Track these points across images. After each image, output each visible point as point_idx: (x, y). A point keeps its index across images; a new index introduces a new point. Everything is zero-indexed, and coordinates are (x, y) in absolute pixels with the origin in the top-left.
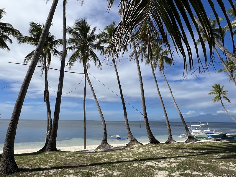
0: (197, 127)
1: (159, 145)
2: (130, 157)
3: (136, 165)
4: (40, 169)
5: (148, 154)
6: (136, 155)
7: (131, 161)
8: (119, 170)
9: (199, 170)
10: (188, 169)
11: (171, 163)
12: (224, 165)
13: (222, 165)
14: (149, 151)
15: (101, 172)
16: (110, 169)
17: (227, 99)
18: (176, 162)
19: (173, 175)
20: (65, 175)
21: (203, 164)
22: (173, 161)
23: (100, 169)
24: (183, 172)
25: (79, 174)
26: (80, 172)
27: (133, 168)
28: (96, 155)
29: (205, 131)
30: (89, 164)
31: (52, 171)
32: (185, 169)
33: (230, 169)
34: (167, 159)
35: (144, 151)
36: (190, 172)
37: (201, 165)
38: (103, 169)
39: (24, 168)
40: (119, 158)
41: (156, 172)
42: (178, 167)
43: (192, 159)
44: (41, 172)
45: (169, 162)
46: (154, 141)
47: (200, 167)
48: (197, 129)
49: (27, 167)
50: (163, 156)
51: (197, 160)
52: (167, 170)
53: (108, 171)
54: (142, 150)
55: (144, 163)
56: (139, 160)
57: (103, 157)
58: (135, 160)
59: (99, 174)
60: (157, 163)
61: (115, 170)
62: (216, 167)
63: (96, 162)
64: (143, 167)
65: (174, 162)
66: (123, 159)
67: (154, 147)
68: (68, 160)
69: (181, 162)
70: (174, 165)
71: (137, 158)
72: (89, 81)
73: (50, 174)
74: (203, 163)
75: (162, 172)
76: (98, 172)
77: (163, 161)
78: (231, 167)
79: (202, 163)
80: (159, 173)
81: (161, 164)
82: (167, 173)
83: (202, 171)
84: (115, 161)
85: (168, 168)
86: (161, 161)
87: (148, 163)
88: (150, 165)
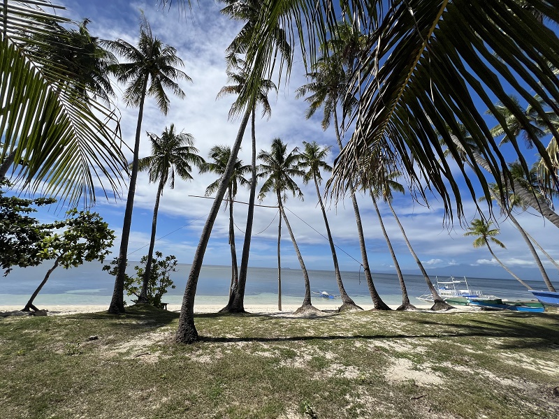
0: (448, 285)
1: (390, 313)
2: (348, 331)
3: (358, 344)
4: (224, 340)
5: (375, 327)
6: (356, 327)
7: (350, 338)
8: (334, 350)
9: (466, 364)
10: (446, 359)
11: (415, 346)
12: (512, 358)
13: (508, 358)
14: (375, 322)
15: (307, 352)
16: (320, 349)
17: (498, 242)
18: (423, 345)
19: (421, 368)
20: (258, 351)
21: (471, 353)
22: (417, 342)
23: (306, 347)
24: (437, 365)
25: (276, 351)
26: (278, 349)
27: (354, 349)
28: (297, 322)
29: (462, 291)
30: (288, 337)
31: (241, 344)
32: (440, 359)
33: (525, 366)
34: (407, 339)
35: (367, 322)
36: (450, 366)
37: (468, 354)
38: (310, 347)
39: (205, 335)
40: (331, 330)
41: (393, 359)
42: (428, 354)
43: (450, 342)
44: (226, 344)
45: (411, 344)
46: (381, 306)
47: (466, 358)
48: (447, 287)
49: (209, 335)
50: (400, 332)
51: (459, 344)
52: (410, 359)
53: (318, 350)
54: (365, 319)
55: (370, 343)
56: (362, 337)
57: (309, 328)
58: (356, 337)
59: (305, 355)
60: (391, 344)
61: (327, 350)
62: (497, 361)
63: (299, 335)
64: (369, 349)
65: (419, 345)
66: (338, 334)
67: (382, 315)
68: (260, 328)
69: (431, 346)
70: (419, 350)
71: (360, 333)
72: (285, 217)
73: (238, 347)
74: (471, 351)
75: (402, 361)
76: (304, 352)
77: (402, 342)
78: (525, 364)
79: (469, 350)
80: (397, 362)
81: (399, 347)
82: (411, 363)
83: (471, 366)
84: (326, 335)
85: (411, 354)
86: (398, 341)
87: (378, 343)
88: (381, 347)
